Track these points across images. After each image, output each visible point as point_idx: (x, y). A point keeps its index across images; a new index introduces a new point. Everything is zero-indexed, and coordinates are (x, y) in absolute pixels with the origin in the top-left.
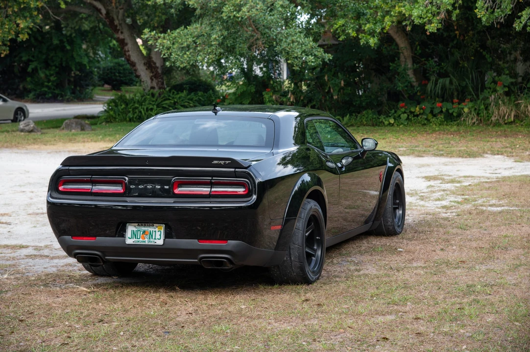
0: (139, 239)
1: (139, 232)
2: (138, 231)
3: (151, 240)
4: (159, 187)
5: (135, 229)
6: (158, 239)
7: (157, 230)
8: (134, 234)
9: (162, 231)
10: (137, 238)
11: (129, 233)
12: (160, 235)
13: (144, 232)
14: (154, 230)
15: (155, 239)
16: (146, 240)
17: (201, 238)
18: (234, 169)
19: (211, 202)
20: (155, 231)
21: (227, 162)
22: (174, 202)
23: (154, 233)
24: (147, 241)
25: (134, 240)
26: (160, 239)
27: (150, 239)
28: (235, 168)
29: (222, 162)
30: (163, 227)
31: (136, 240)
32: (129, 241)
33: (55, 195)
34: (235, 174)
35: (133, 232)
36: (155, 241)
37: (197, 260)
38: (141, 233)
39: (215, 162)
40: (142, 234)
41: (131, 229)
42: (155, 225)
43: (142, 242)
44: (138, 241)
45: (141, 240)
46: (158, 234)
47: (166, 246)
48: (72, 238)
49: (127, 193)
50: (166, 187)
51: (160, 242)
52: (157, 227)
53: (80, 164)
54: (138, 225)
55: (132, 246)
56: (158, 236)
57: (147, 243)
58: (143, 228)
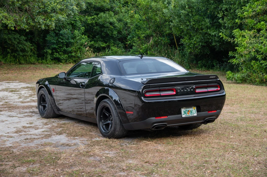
3: (192, 114)
4: (189, 90)
5: (184, 110)
7: (193, 109)
8: (185, 112)
11: (183, 113)
12: (195, 111)
13: (188, 111)
15: (193, 113)
16: (190, 114)
21: (214, 77)
23: (192, 111)
24: (190, 115)
25: (185, 115)
30: (195, 108)
32: (183, 116)
34: (216, 82)
35: (184, 111)
36: (194, 114)
37: (203, 121)
39: (211, 77)
41: (183, 110)
42: (192, 107)
44: (187, 115)
45: (188, 114)
46: (194, 111)
47: (198, 116)
48: (156, 118)
49: (177, 94)
50: (192, 90)
51: (196, 114)
54: (186, 108)
55: (185, 118)
56: (194, 112)
57: (190, 116)
58: (188, 109)
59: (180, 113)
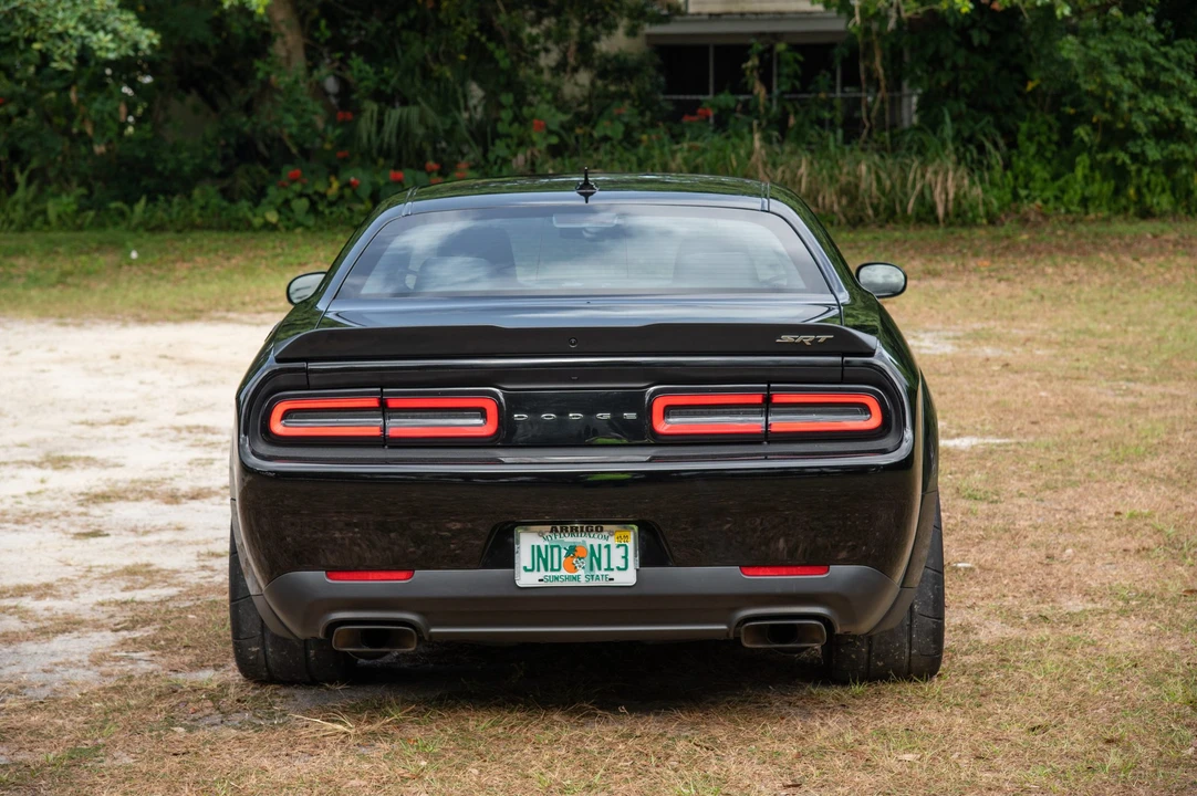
0: (559, 570)
1: (556, 550)
2: (552, 547)
3: (597, 572)
4: (607, 416)
5: (542, 543)
6: (619, 569)
7: (612, 541)
8: (541, 559)
9: (631, 545)
10: (552, 570)
11: (524, 556)
12: (625, 557)
13: (572, 550)
14: (604, 543)
15: (609, 569)
16: (581, 572)
17: (751, 562)
18: (839, 359)
19: (766, 457)
20: (608, 547)
21: (823, 338)
22: (653, 460)
23: (604, 552)
24: (582, 577)
25: (542, 574)
26: (626, 569)
27: (592, 569)
28: (843, 355)
29: (808, 339)
30: (631, 538)
31: (549, 573)
32: (526, 579)
33: (263, 448)
34: (843, 376)
35: (537, 551)
36: (611, 574)
37: (724, 627)
38: (564, 552)
39: (788, 338)
40: (566, 557)
41: (528, 543)
42: (606, 527)
43: (568, 578)
44: (556, 578)
45: (563, 572)
46: (617, 554)
47: (647, 590)
48: (328, 576)
49: (506, 437)
50: (630, 416)
51: (628, 578)
52: (612, 533)
53: (349, 354)
54: (554, 531)
55: (534, 593)
56: (617, 561)
57: (583, 582)
58: (569, 540)
59: (507, 559)
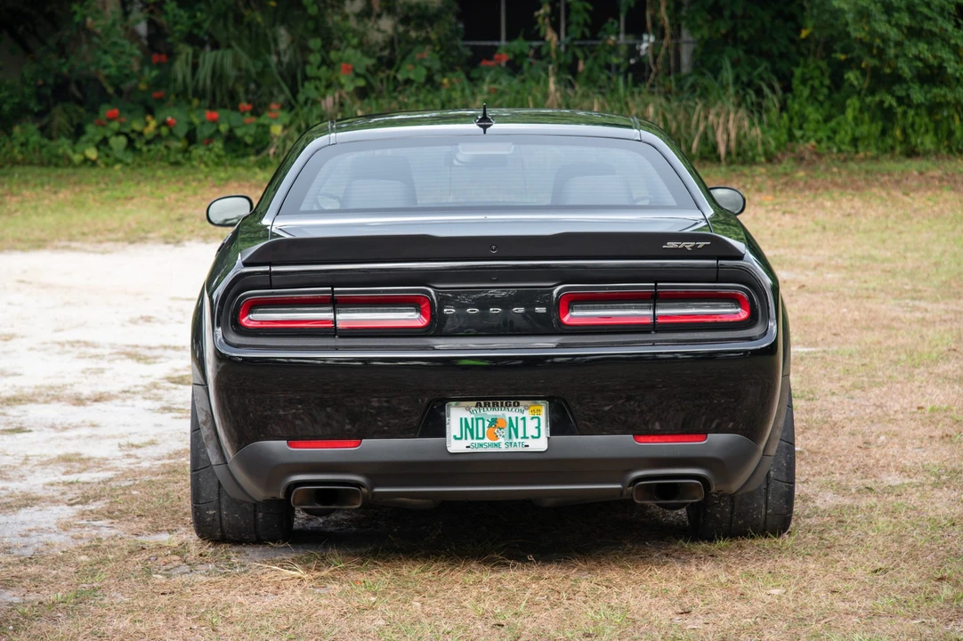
0: (483, 438)
1: (480, 422)
2: (477, 419)
3: (514, 440)
4: (521, 310)
5: (468, 416)
6: (533, 437)
7: (527, 414)
8: (468, 429)
9: (543, 416)
10: (478, 438)
11: (453, 429)
12: (538, 428)
13: (494, 422)
14: (520, 416)
15: (525, 437)
16: (501, 440)
17: (640, 431)
18: (715, 262)
19: (654, 343)
20: (524, 419)
21: (701, 244)
22: (560, 346)
23: (521, 423)
24: (503, 444)
25: (469, 441)
26: (539, 437)
27: (510, 437)
28: (719, 258)
29: (689, 245)
30: (543, 411)
31: (475, 441)
32: (456, 446)
33: (234, 339)
34: (718, 275)
35: (464, 423)
36: (526, 442)
37: (619, 486)
38: (487, 424)
39: (672, 245)
40: (490, 426)
41: (457, 416)
42: (521, 402)
43: (490, 445)
44: (481, 445)
45: (487, 440)
46: (531, 424)
47: (556, 455)
48: (290, 445)
49: (436, 327)
50: (539, 310)
51: (540, 445)
52: (527, 408)
54: (478, 405)
55: (462, 458)
56: (531, 431)
57: (503, 448)
58: (491, 413)
59: (439, 430)
